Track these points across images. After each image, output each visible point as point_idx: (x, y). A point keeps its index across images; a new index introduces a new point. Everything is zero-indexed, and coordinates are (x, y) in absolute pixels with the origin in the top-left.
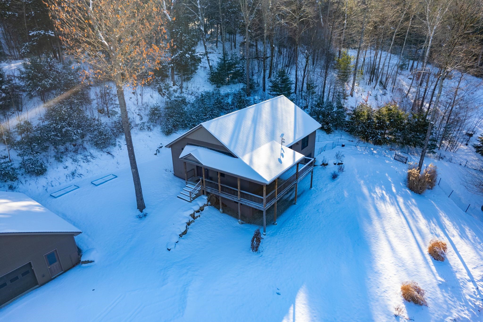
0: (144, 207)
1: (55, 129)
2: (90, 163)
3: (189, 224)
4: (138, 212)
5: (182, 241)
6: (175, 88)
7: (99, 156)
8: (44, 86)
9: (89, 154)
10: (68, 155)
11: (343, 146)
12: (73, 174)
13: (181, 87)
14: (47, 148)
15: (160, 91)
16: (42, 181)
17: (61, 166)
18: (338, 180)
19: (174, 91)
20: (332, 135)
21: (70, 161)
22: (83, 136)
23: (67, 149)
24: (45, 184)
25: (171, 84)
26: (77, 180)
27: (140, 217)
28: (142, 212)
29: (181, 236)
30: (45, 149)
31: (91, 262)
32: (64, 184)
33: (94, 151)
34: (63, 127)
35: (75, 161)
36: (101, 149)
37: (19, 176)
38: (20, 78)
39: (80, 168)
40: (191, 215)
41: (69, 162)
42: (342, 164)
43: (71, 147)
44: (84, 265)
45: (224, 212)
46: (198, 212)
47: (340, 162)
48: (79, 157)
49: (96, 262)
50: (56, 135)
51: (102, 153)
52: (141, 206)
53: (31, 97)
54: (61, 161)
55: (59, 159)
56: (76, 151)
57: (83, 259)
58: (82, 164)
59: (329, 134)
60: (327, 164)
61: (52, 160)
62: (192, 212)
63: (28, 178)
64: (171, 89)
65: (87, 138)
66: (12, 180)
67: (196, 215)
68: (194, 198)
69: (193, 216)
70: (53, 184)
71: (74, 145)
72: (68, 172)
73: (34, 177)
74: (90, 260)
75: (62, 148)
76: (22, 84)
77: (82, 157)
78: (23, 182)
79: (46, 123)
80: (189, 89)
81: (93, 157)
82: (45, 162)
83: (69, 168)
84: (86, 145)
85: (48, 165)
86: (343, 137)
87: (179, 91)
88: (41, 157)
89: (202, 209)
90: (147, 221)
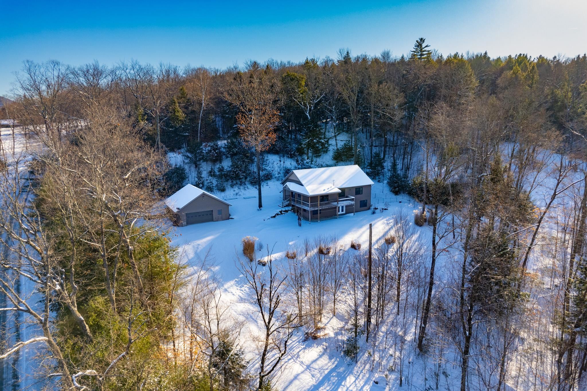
0: (261, 207)
1: (234, 172)
2: (246, 191)
3: (278, 214)
4: (259, 208)
5: (271, 219)
6: (308, 161)
7: (251, 189)
8: (233, 152)
10: (237, 186)
11: (400, 202)
12: (237, 194)
13: (312, 161)
14: (228, 180)
15: (297, 161)
16: (224, 193)
17: (232, 190)
18: (374, 215)
22: (246, 178)
23: (237, 183)
24: (225, 195)
25: (306, 158)
26: (238, 197)
27: (258, 210)
29: (272, 217)
30: (227, 181)
33: (249, 186)
34: (237, 171)
35: (239, 189)
36: (253, 185)
38: (224, 148)
39: (240, 192)
41: (236, 189)
42: (387, 209)
43: (239, 183)
44: (230, 219)
49: (235, 219)
50: (233, 175)
53: (227, 157)
54: (233, 188)
55: (232, 186)
56: (241, 185)
58: (242, 190)
59: (396, 195)
60: (377, 209)
61: (229, 187)
62: (280, 210)
63: (218, 192)
64: (305, 162)
65: (248, 179)
66: (212, 191)
67: (283, 212)
68: (285, 206)
69: (281, 212)
70: (227, 197)
71: (241, 182)
72: (235, 193)
73: (220, 192)
74: (233, 218)
75: (235, 182)
76: (224, 151)
77: (243, 187)
79: (230, 169)
80: (317, 162)
81: (248, 188)
82: (226, 186)
83: (235, 191)
84: (246, 183)
85: (227, 188)
86: (405, 198)
87: (310, 163)
88: (225, 184)
89: (287, 211)
90: (260, 211)
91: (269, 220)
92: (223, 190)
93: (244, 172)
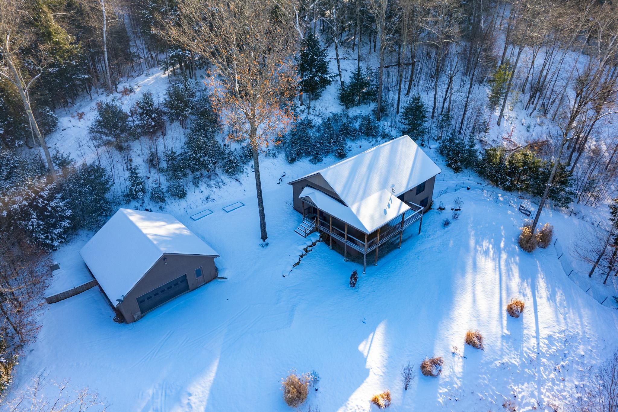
0: (266, 237)
2: (221, 189)
3: (302, 257)
4: (261, 241)
5: (295, 270)
6: (302, 108)
7: (229, 183)
9: (220, 180)
10: (203, 180)
11: (468, 189)
12: (207, 198)
13: (309, 108)
14: (187, 174)
16: (183, 203)
17: (197, 190)
18: (449, 228)
19: (301, 111)
20: (460, 175)
21: (205, 186)
22: (215, 163)
23: (202, 174)
24: (185, 206)
26: (210, 205)
27: (263, 246)
28: (264, 241)
29: (294, 266)
31: (225, 278)
32: (200, 208)
35: (209, 186)
36: (231, 176)
37: (166, 199)
39: (212, 193)
40: (304, 249)
41: (203, 187)
42: (460, 210)
43: (205, 173)
44: (219, 280)
45: (333, 249)
46: (311, 246)
47: (458, 208)
48: (212, 183)
49: (228, 279)
51: (231, 180)
52: (264, 237)
54: (198, 187)
56: (209, 177)
57: (219, 276)
58: (215, 190)
59: (457, 174)
60: (444, 209)
61: (191, 184)
62: (305, 247)
63: (173, 200)
64: (298, 110)
65: (219, 164)
66: (161, 201)
67: (309, 249)
68: (308, 234)
69: (306, 250)
70: (192, 207)
71: (208, 171)
72: (203, 196)
73: (177, 200)
74: (224, 277)
77: (215, 183)
78: (170, 203)
80: (316, 109)
81: (224, 183)
82: (185, 186)
83: (203, 193)
84: (218, 171)
85: (187, 189)
86: (471, 178)
87: (306, 111)
89: (314, 244)
91: (291, 273)
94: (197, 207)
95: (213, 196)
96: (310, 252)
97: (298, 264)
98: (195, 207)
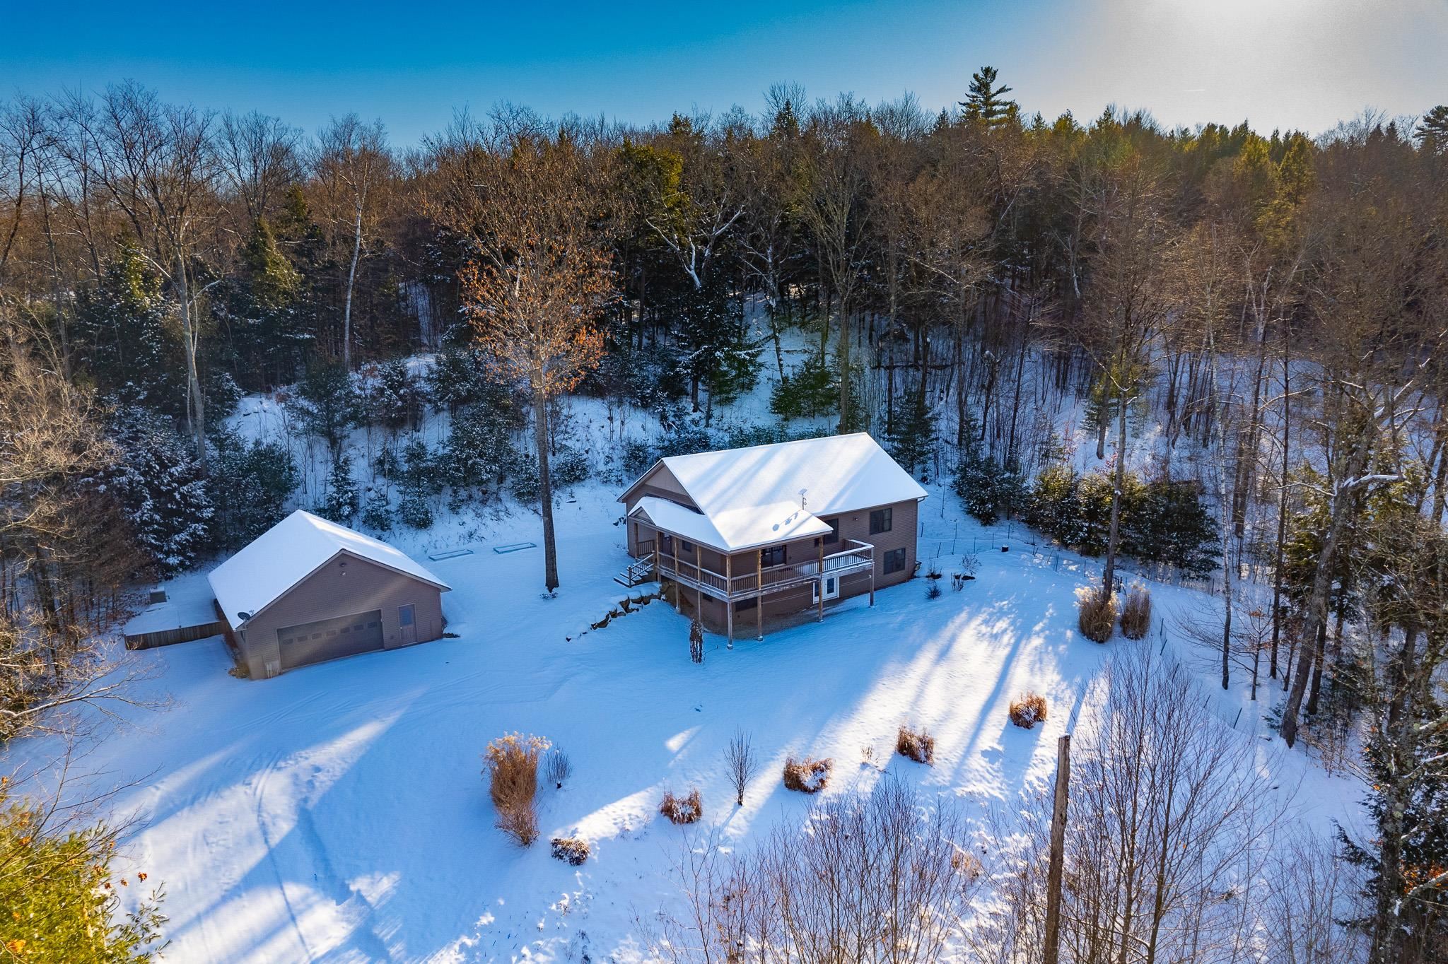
0: (557, 585)
1: (459, 460)
2: (501, 523)
3: (614, 615)
4: (546, 592)
5: (593, 633)
6: (696, 415)
7: (519, 514)
8: (457, 393)
9: (503, 509)
10: (471, 506)
11: (1005, 550)
12: (471, 535)
13: (709, 417)
14: (441, 487)
15: (663, 418)
16: (423, 537)
17: (455, 520)
18: (938, 601)
19: (693, 421)
21: (471, 514)
22: (501, 479)
23: (470, 497)
24: (425, 542)
25: (690, 407)
26: (474, 544)
27: (545, 598)
28: (550, 591)
29: (594, 627)
30: (438, 490)
31: (456, 636)
32: (455, 548)
33: (513, 506)
34: (469, 458)
35: (479, 515)
36: (526, 503)
37: (393, 525)
38: (428, 380)
39: (483, 528)
40: (621, 603)
41: (468, 516)
42: (973, 578)
43: (478, 495)
44: (445, 639)
45: (682, 612)
46: (635, 601)
47: (968, 574)
48: (487, 511)
49: (462, 638)
50: (458, 470)
51: (525, 510)
52: (552, 583)
53: (438, 411)
54: (457, 513)
55: (454, 508)
56: (484, 502)
57: (445, 631)
58: (488, 522)
59: (988, 527)
60: (939, 576)
61: (444, 509)
62: (624, 598)
63: (404, 531)
64: (688, 419)
65: (509, 481)
66: (383, 529)
67: (632, 606)
68: (637, 583)
69: (625, 605)
70: (438, 546)
71: (484, 493)
72: (464, 531)
73: (413, 530)
74: (455, 633)
75: (463, 494)
76: (428, 388)
77: (491, 511)
78: (397, 535)
79: (447, 451)
80: (724, 420)
81: (508, 513)
82: (434, 511)
83: (465, 526)
84: (502, 495)
85: (437, 517)
86: (1016, 534)
87: (703, 422)
88: (429, 502)
89: (643, 600)
90: (553, 603)
91: (583, 637)
92: (424, 523)
93: (495, 460)
94: (447, 546)
95: (483, 532)
96: (635, 612)
97: (603, 624)
98: (444, 546)
